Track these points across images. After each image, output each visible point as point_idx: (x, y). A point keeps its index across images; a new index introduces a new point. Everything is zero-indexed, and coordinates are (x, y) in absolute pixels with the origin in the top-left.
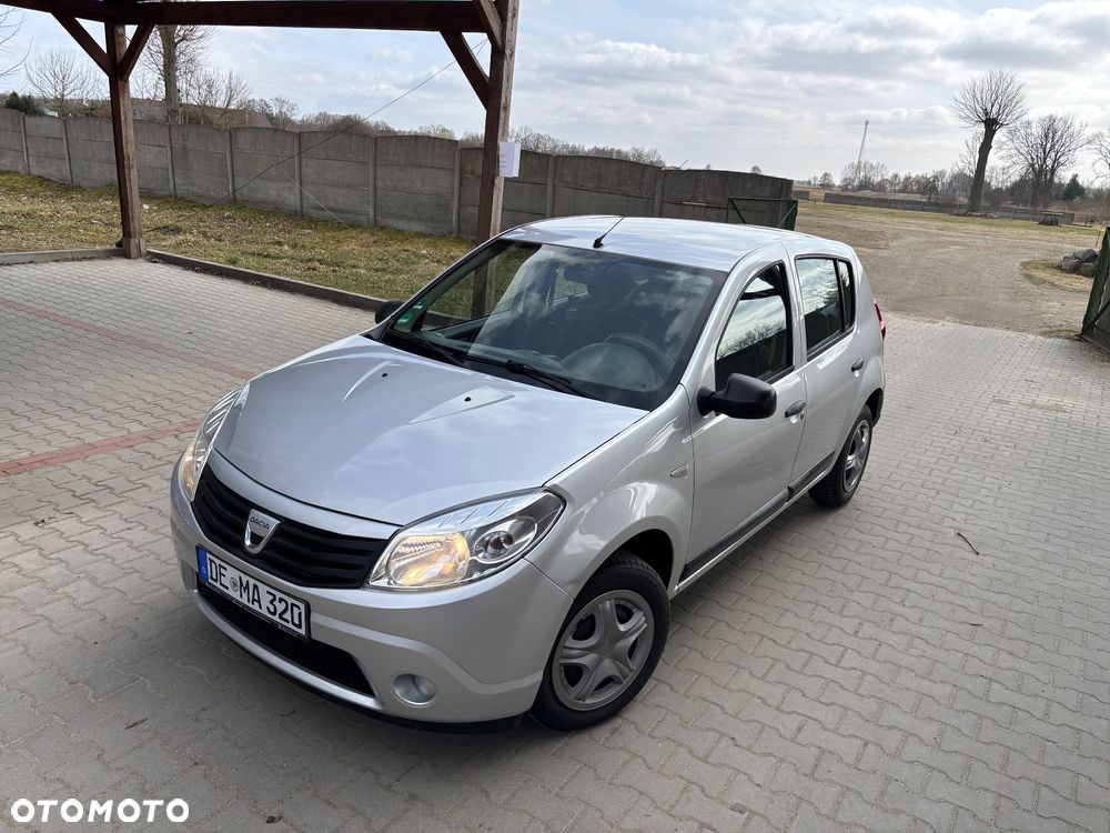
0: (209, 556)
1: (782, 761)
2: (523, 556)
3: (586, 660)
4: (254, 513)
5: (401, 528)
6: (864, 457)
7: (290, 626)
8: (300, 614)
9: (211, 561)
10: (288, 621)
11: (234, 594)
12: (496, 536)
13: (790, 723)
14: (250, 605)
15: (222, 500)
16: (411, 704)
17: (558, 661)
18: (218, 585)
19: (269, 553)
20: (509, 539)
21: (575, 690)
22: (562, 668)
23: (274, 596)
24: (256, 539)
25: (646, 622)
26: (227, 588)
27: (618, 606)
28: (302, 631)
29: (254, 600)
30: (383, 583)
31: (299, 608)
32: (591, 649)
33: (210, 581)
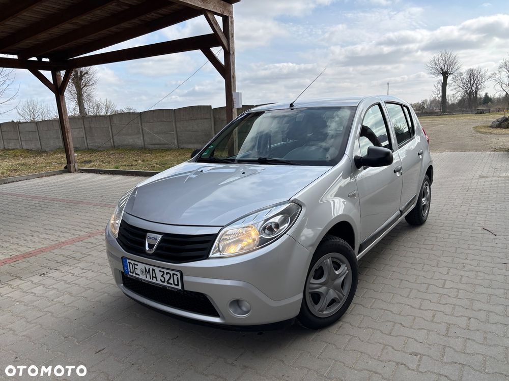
0: (128, 261)
1: (429, 331)
2: (285, 233)
3: (322, 290)
4: (149, 235)
5: (223, 227)
6: (429, 199)
7: (173, 286)
8: (178, 278)
9: (129, 263)
10: (171, 284)
11: (142, 277)
12: (269, 225)
13: (428, 315)
14: (151, 280)
15: (132, 233)
16: (240, 317)
17: (308, 291)
18: (134, 275)
19: (159, 251)
20: (277, 226)
21: (318, 307)
22: (310, 295)
23: (163, 272)
24: (151, 246)
25: (347, 270)
26: (139, 275)
27: (333, 262)
28: (180, 287)
29: (153, 277)
30: (218, 255)
31: (177, 275)
32: (323, 284)
33: (130, 274)
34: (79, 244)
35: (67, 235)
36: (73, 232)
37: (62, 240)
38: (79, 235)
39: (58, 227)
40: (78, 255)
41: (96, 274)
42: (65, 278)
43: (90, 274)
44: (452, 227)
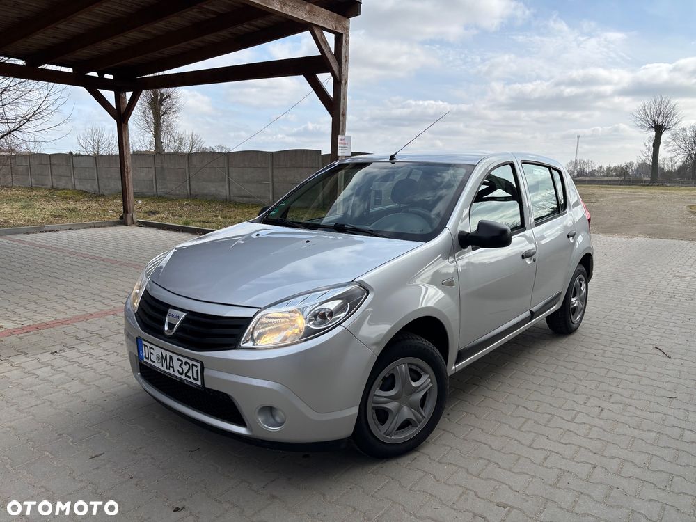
0: (144, 342)
1: (533, 477)
2: (340, 324)
3: (392, 406)
4: (171, 311)
5: (261, 309)
6: (584, 300)
7: (192, 380)
8: (197, 370)
9: (145, 346)
10: (190, 377)
11: (158, 365)
12: (322, 312)
13: (539, 456)
14: (168, 371)
15: (153, 308)
16: (269, 430)
17: (370, 405)
18: (149, 361)
19: (180, 334)
20: (331, 314)
21: (384, 428)
22: (374, 411)
23: (182, 361)
24: (171, 326)
25: (431, 382)
26: (154, 362)
27: (411, 370)
28: (199, 383)
29: (170, 366)
30: (250, 344)
31: (197, 367)
32: (393, 398)
33: (145, 360)
34: (111, 317)
35: (99, 305)
36: (107, 301)
37: (92, 310)
38: (114, 307)
39: (92, 293)
40: (106, 332)
41: (121, 359)
42: (80, 360)
43: (113, 358)
44: (612, 341)
